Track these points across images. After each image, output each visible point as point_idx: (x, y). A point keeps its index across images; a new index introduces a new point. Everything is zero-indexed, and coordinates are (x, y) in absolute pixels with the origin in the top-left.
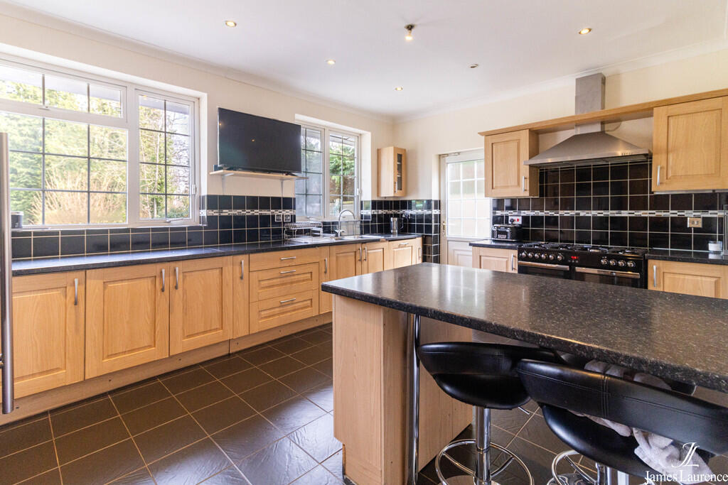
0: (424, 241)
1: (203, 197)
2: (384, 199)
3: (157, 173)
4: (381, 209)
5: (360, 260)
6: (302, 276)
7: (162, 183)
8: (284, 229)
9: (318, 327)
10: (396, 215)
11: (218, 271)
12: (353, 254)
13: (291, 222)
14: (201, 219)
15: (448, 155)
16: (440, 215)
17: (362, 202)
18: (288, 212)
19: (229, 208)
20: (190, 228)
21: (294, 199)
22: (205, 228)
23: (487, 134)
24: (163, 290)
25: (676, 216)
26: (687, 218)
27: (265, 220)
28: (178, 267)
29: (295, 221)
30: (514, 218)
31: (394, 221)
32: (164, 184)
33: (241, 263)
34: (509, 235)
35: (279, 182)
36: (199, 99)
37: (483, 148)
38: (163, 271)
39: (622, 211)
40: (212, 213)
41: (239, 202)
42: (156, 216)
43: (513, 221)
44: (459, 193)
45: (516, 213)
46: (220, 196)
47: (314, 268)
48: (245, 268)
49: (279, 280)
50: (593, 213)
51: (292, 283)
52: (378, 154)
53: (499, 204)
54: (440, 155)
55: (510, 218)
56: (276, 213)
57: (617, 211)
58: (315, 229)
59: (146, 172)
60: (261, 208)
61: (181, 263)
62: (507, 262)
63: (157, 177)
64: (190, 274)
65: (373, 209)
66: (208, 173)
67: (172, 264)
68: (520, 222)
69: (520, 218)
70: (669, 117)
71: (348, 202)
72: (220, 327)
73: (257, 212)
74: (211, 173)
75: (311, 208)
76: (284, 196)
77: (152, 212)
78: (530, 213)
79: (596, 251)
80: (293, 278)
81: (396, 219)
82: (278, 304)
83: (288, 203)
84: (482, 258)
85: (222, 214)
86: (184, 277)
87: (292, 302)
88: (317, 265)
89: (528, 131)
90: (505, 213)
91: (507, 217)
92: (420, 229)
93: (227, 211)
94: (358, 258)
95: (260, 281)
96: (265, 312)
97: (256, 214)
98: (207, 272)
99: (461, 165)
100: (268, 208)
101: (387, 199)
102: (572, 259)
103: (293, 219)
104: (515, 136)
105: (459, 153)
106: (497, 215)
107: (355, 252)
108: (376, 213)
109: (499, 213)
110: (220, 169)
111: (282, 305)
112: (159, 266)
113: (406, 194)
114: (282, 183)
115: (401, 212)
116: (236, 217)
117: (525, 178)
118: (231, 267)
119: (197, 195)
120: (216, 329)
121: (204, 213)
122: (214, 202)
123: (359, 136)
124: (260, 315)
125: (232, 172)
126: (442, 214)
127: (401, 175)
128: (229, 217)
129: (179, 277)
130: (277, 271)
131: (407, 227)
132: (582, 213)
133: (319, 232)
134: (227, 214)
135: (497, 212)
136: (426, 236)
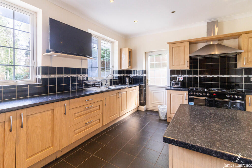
0: (140, 87)
1: (39, 68)
2: (122, 70)
3: (9, 57)
4: (122, 74)
5: (119, 97)
6: (95, 108)
7: (12, 62)
8: (83, 84)
9: (102, 132)
10: (127, 77)
11: (51, 112)
12: (116, 95)
13: (86, 80)
14: (37, 80)
15: (149, 52)
16: (146, 76)
17: (113, 71)
18: (84, 76)
19: (55, 74)
20: (30, 85)
21: (87, 69)
22: (40, 85)
23: (170, 44)
24: (11, 130)
25: (246, 77)
26: (250, 78)
27: (73, 79)
28: (23, 113)
29: (87, 80)
30: (179, 78)
31: (127, 79)
32: (13, 62)
33: (65, 105)
34: (180, 85)
35: (80, 61)
36: (36, 13)
37: (169, 49)
38: (11, 117)
39: (225, 75)
40: (44, 76)
41: (60, 70)
42: (8, 76)
43: (179, 79)
44: (154, 67)
45: (180, 76)
46: (49, 67)
47: (100, 103)
48: (67, 107)
49: (84, 112)
50: (212, 76)
51: (91, 112)
52: (121, 51)
53: (172, 72)
54: (146, 52)
55: (178, 78)
56: (79, 76)
57: (222, 75)
58: (98, 83)
59: (3, 57)
60: (72, 74)
61: (25, 110)
62: (183, 96)
63: (9, 59)
64: (32, 116)
65: (119, 74)
66: (42, 54)
67: (19, 112)
68: (182, 79)
69: (182, 78)
70: (248, 38)
71: (108, 71)
72: (52, 145)
73: (69, 76)
74: (44, 54)
75: (93, 73)
76: (83, 68)
77: (7, 75)
78: (186, 76)
79: (219, 91)
80: (91, 109)
81: (128, 78)
82: (84, 125)
83: (84, 71)
84: (171, 95)
85: (50, 77)
86: (28, 118)
87: (91, 122)
88: (101, 102)
89: (188, 42)
90: (175, 76)
91: (176, 77)
92: (138, 82)
93: (53, 75)
94: (118, 97)
95: (74, 114)
96: (78, 130)
97: (69, 77)
98: (44, 113)
99: (155, 56)
100: (75, 74)
101: (123, 70)
102: (213, 95)
103: (87, 78)
104: (183, 44)
105: (154, 51)
106: (172, 76)
107: (117, 94)
108: (120, 76)
109: (173, 76)
110: (50, 52)
111: (86, 125)
112: (8, 114)
113: (132, 68)
114: (82, 61)
115: (129, 75)
116: (58, 78)
117: (188, 62)
118: (58, 108)
119: (35, 66)
120: (50, 147)
121: (40, 76)
122: (45, 70)
123: (112, 43)
124: (75, 132)
125: (57, 54)
126: (147, 76)
127: (130, 60)
128: (55, 78)
129: (24, 119)
130: (84, 107)
131: (133, 82)
132: (208, 76)
133: (99, 85)
134: (53, 77)
135: (172, 75)
136: (140, 85)
